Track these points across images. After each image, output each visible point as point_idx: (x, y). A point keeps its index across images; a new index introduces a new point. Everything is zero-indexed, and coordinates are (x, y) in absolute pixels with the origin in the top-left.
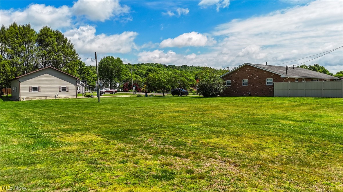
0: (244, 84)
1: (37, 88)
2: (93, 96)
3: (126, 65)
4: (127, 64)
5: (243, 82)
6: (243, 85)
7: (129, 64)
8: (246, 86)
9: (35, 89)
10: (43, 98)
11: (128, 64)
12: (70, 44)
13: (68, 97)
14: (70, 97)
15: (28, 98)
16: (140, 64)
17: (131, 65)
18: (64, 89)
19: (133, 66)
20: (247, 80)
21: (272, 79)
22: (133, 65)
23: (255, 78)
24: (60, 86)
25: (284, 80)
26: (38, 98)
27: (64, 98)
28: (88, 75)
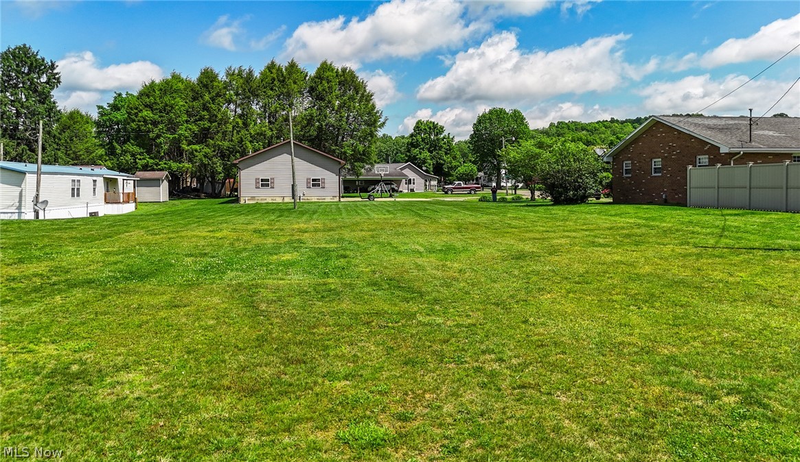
0: (655, 172)
1: (268, 180)
2: (374, 198)
3: (605, 123)
4: (606, 121)
5: (653, 167)
6: (653, 174)
7: (613, 121)
8: (659, 176)
9: (265, 183)
10: (279, 200)
11: (609, 120)
12: (368, 91)
13: (324, 199)
14: (328, 199)
15: (253, 198)
16: (643, 118)
17: (617, 121)
18: (316, 183)
19: (622, 124)
20: (660, 160)
21: (707, 156)
22: (622, 122)
23: (674, 155)
24: (309, 177)
25: (731, 159)
26: (270, 199)
27: (316, 200)
28: (446, 154)
